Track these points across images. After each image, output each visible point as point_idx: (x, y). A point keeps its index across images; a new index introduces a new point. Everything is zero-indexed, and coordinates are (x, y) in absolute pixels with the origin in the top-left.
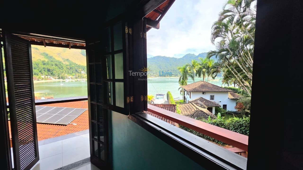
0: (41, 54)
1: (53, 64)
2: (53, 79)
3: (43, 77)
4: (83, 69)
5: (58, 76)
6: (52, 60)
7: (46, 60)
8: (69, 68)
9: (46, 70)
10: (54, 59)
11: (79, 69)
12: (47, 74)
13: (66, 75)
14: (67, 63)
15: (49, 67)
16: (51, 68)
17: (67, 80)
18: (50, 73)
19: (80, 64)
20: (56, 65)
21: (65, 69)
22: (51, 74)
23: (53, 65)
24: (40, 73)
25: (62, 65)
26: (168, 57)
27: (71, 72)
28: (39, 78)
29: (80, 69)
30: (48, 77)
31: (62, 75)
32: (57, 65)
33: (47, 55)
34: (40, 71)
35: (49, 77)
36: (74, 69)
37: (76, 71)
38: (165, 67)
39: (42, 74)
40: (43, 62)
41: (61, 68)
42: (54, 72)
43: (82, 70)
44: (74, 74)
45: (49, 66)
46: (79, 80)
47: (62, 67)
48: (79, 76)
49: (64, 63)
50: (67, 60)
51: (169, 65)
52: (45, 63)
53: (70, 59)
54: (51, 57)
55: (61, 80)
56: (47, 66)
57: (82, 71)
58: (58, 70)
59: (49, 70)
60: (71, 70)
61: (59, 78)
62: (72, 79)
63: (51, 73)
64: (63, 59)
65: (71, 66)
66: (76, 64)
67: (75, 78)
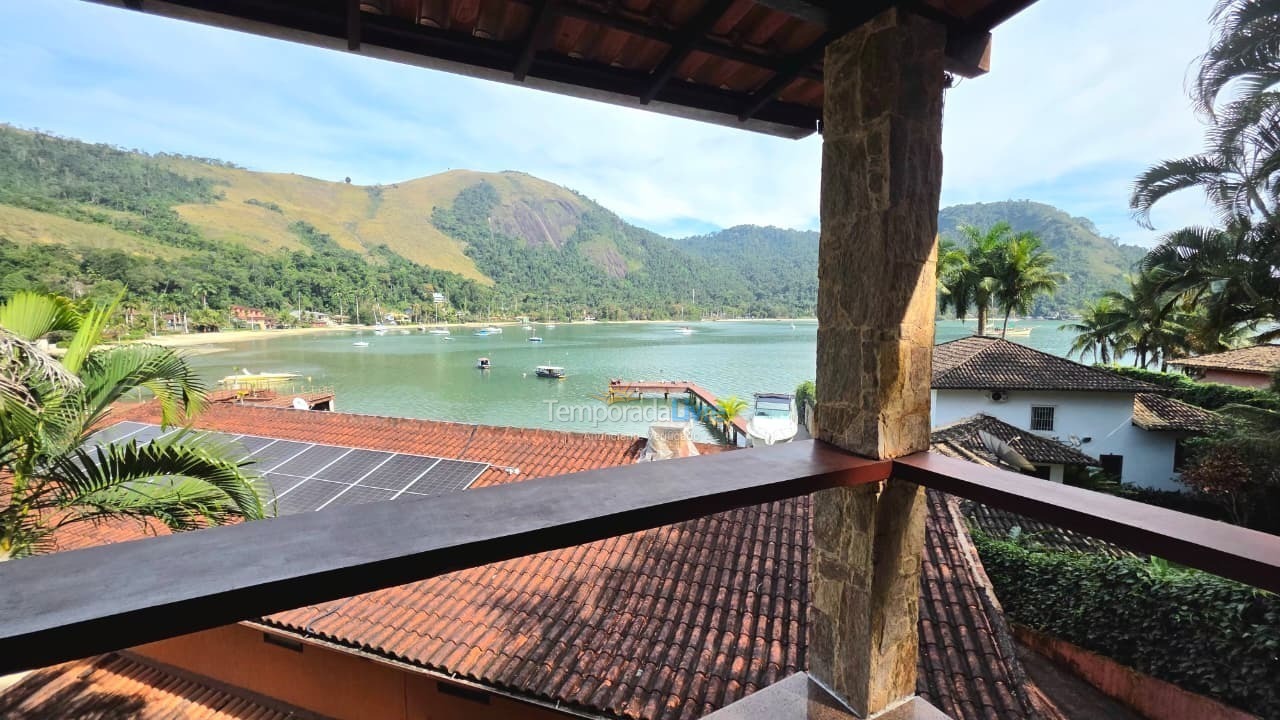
0: (290, 229)
1: (333, 265)
2: (331, 325)
3: (296, 314)
4: (440, 286)
5: (351, 310)
6: (326, 250)
7: (308, 251)
8: (386, 282)
9: (308, 289)
10: (336, 245)
11: (425, 285)
12: (311, 305)
13: (377, 306)
14: (382, 261)
15: (316, 276)
16: (323, 280)
17: (380, 329)
18: (319, 300)
19: (427, 266)
20: (342, 269)
21: (373, 282)
22: (325, 303)
23: (329, 270)
24: (285, 303)
25: (362, 267)
26: (785, 228)
27: (396, 298)
28: (284, 318)
29: (430, 286)
30: (312, 316)
31: (364, 307)
32: (344, 271)
33: (310, 231)
34: (287, 294)
35: (316, 314)
36: (406, 285)
37: (414, 292)
38: (774, 275)
39: (292, 302)
40: (297, 257)
41: (359, 279)
42: (335, 296)
43: (437, 287)
44: (405, 304)
45: (316, 272)
46: (423, 326)
47: (363, 278)
48: (423, 312)
49: (369, 260)
50: (381, 247)
51: (792, 265)
52: (303, 261)
53: (391, 247)
54: (324, 239)
55: (361, 327)
56: (312, 274)
57: (436, 291)
58: (347, 287)
59: (316, 290)
60: (397, 289)
61: (353, 321)
62: (399, 323)
63: (326, 300)
64: (365, 245)
65: (395, 273)
66: (414, 263)
67: (410, 321)
